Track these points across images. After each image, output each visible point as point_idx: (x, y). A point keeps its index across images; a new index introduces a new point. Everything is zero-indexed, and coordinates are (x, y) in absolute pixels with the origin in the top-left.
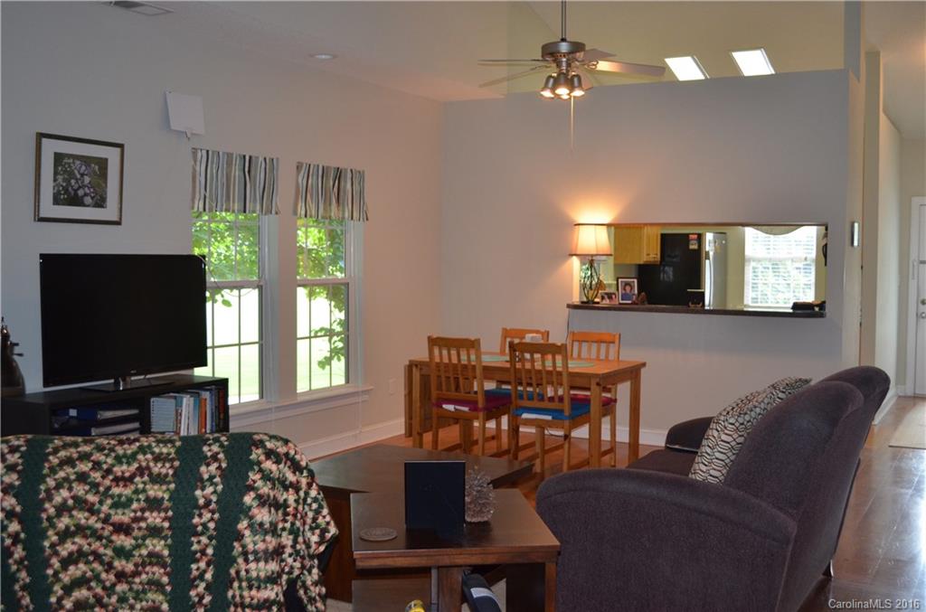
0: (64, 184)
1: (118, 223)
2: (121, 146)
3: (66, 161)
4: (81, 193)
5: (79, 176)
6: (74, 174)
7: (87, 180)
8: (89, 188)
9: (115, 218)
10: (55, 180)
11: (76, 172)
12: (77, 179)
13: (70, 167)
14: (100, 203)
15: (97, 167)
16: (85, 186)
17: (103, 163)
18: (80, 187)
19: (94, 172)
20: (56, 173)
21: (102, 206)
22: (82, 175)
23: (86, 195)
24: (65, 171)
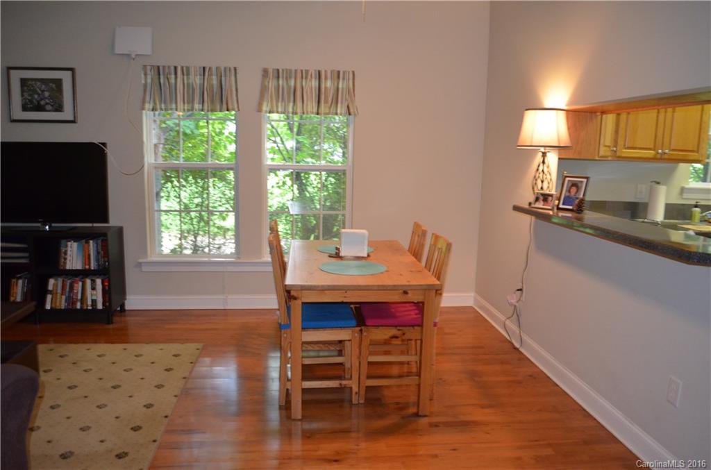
0: (30, 98)
1: (73, 122)
2: (72, 70)
3: (30, 82)
4: (42, 103)
5: (40, 92)
6: (36, 91)
7: (47, 94)
8: (49, 99)
9: (71, 118)
10: (22, 95)
11: (38, 89)
12: (39, 94)
13: (33, 86)
14: (59, 108)
15: (54, 86)
16: (46, 98)
17: (58, 83)
18: (41, 99)
19: (52, 88)
20: (23, 91)
21: (61, 111)
22: (43, 91)
23: (47, 104)
24: (30, 90)
